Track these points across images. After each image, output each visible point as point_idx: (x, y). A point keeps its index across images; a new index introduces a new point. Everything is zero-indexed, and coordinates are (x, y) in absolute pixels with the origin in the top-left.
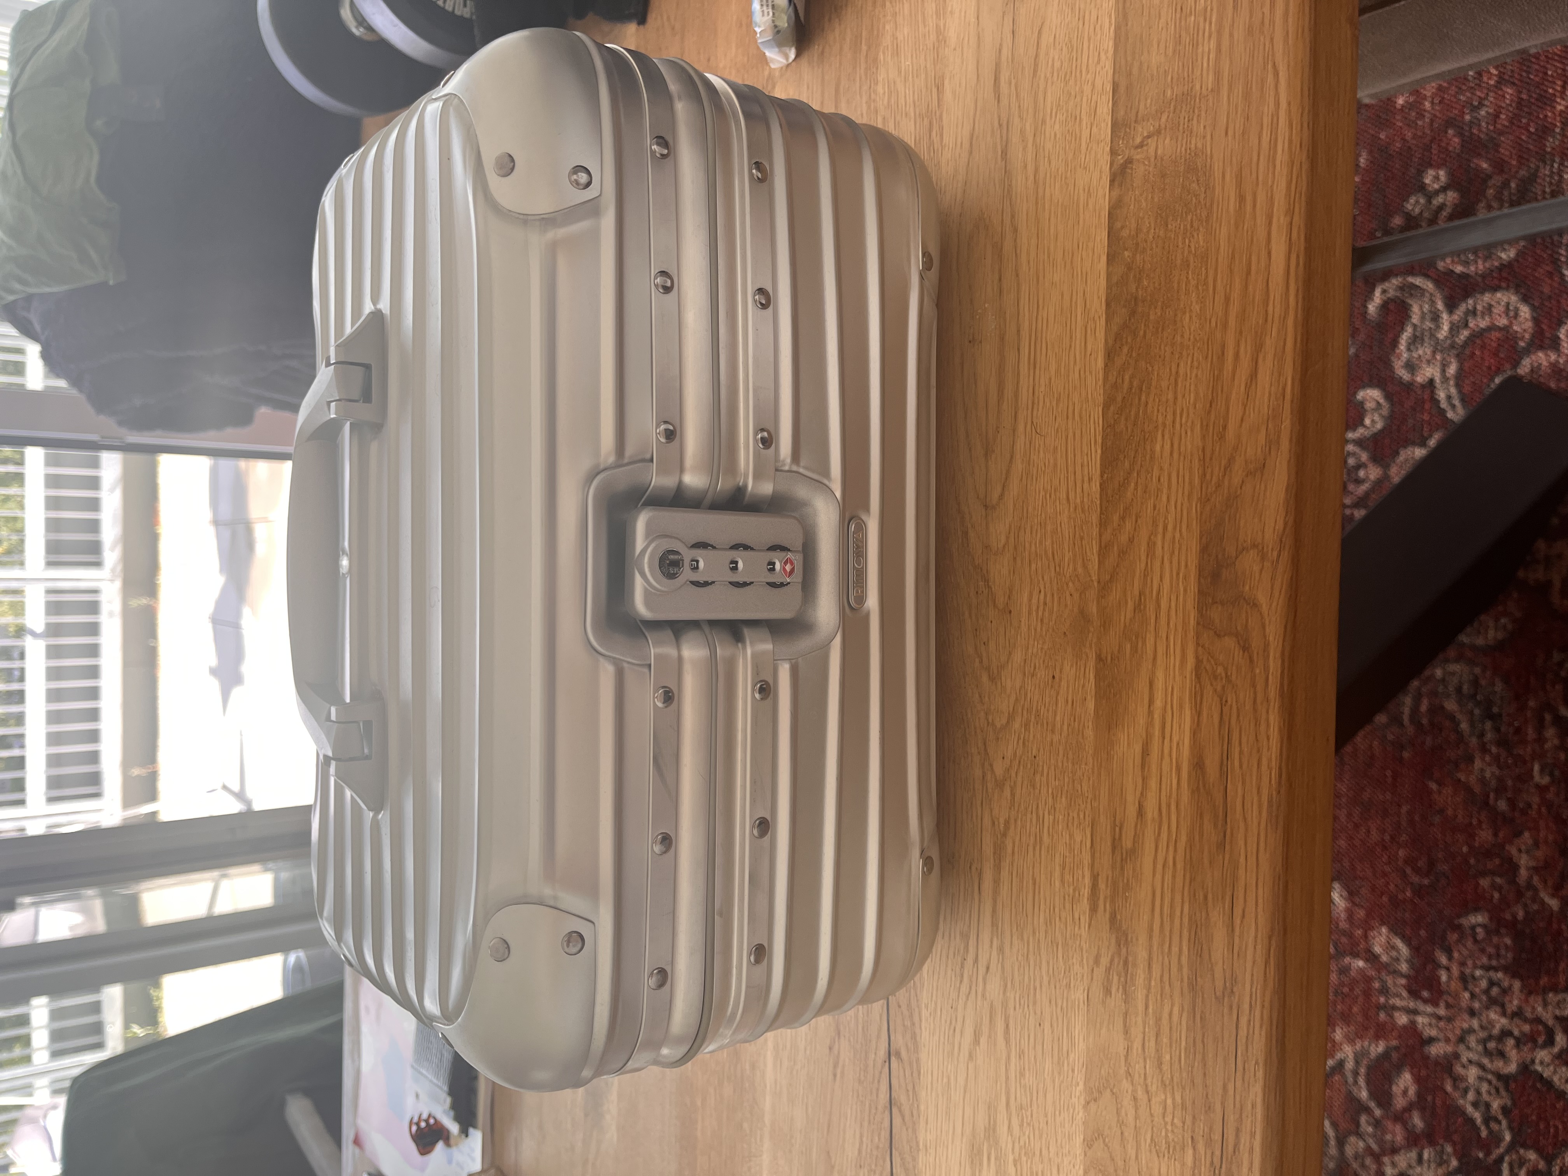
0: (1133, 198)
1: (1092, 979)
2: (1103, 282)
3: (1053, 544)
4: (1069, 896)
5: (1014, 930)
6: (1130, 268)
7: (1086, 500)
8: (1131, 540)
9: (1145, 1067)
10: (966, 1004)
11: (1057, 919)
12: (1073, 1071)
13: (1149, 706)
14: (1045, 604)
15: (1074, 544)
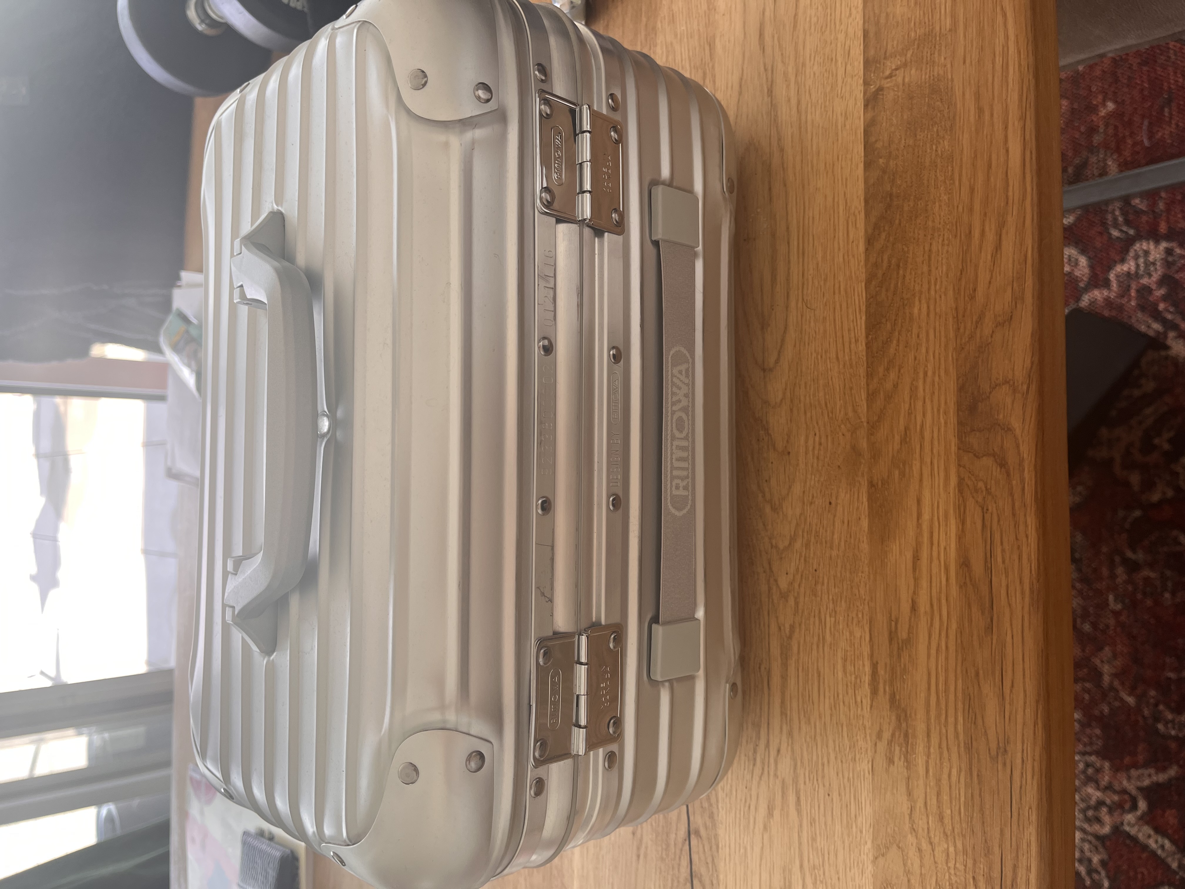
0: (885, 117)
1: (875, 752)
2: (861, 185)
3: (825, 395)
4: (851, 683)
5: (802, 716)
6: (884, 172)
7: (853, 357)
8: (896, 386)
9: (928, 823)
10: (759, 783)
11: (841, 704)
12: (861, 832)
13: (918, 520)
14: (820, 444)
15: (844, 394)
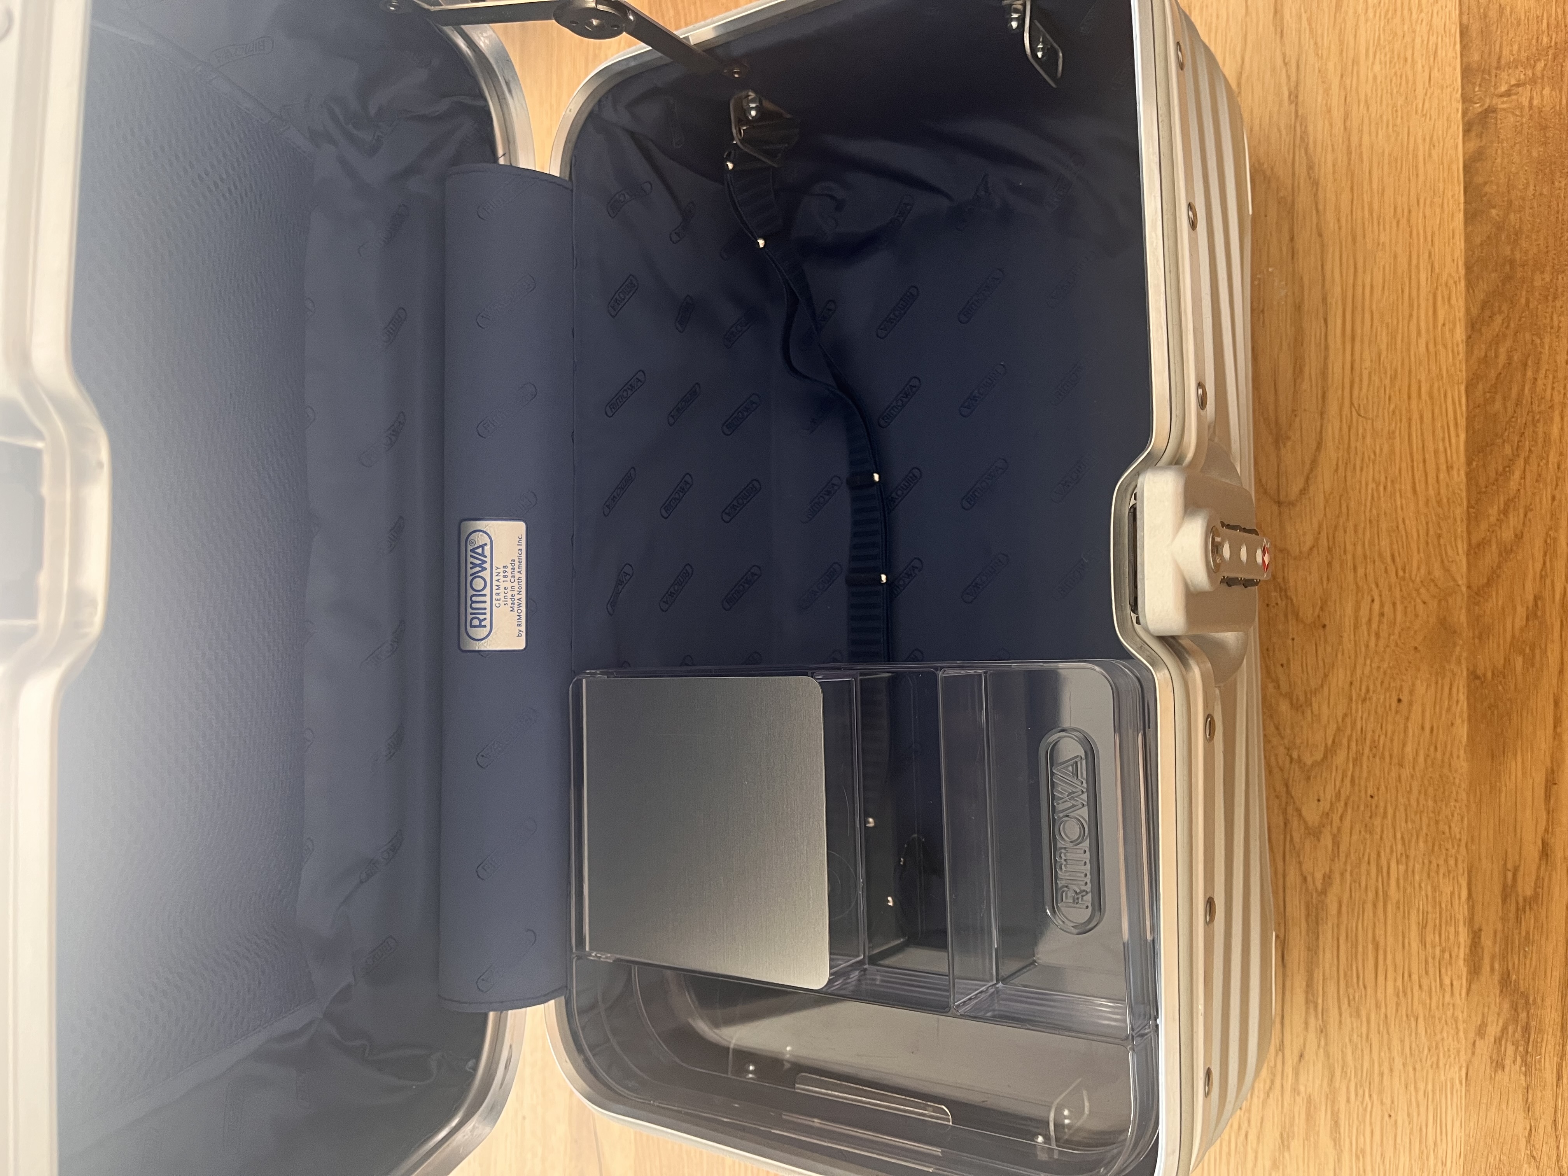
0: (1500, 152)
1: (1473, 1054)
2: (1460, 243)
3: (1391, 544)
4: (1434, 958)
5: (1345, 1006)
6: (1500, 228)
7: (1443, 491)
8: (1519, 537)
9: (1558, 1147)
10: (1264, 1103)
11: (1416, 988)
12: (1444, 1164)
13: (1555, 727)
14: (1382, 614)
15: (1427, 543)
